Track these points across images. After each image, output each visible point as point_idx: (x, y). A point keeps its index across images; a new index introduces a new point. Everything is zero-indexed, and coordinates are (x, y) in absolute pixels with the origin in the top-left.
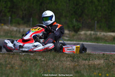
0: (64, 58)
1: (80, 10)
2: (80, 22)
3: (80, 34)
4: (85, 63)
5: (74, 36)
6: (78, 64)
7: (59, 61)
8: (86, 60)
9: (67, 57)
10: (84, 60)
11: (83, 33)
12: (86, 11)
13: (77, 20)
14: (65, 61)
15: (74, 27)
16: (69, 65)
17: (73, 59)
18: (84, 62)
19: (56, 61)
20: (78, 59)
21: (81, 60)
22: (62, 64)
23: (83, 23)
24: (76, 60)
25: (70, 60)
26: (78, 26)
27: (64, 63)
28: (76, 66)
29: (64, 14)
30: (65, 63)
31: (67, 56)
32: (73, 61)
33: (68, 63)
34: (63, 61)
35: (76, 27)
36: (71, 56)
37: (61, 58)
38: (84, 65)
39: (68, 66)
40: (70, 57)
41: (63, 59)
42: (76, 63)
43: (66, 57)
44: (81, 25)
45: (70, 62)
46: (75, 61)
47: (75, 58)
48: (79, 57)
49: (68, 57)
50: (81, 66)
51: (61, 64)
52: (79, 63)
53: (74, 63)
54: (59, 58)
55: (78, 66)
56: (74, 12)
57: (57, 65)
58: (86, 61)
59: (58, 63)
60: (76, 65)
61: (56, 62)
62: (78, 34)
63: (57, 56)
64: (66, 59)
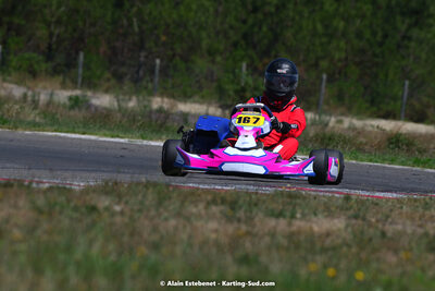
0: (196, 206)
1: (265, 29)
4: (275, 228)
6: (250, 229)
7: (178, 215)
8: (280, 215)
9: (208, 203)
10: (272, 215)
12: (289, 34)
14: (199, 216)
16: (216, 231)
17: (233, 208)
18: (272, 222)
19: (166, 214)
20: (251, 212)
21: (261, 215)
22: (188, 229)
24: (241, 214)
25: (218, 215)
27: (195, 223)
28: (241, 237)
29: (205, 44)
30: (199, 224)
31: (209, 198)
32: (230, 219)
33: (213, 225)
34: (193, 219)
36: (223, 201)
37: (186, 204)
38: (273, 235)
39: (213, 236)
40: (219, 201)
41: (194, 210)
42: (244, 228)
43: (205, 204)
45: (220, 224)
46: (239, 220)
47: (240, 207)
48: (256, 205)
49: (214, 202)
50: (261, 238)
51: (185, 226)
52: (254, 227)
53: (236, 224)
54: (178, 204)
55: (248, 238)
56: (245, 36)
57: (171, 230)
58: (281, 220)
59: (173, 222)
60: (241, 233)
61: (166, 219)
63: (170, 198)
64: (203, 212)
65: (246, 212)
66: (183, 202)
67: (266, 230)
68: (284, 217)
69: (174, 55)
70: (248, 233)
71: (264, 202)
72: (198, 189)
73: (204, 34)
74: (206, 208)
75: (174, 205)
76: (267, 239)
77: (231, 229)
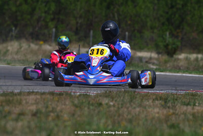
0: (148, 101)
1: (177, 16)
2: (177, 37)
3: (178, 59)
4: (186, 110)
5: (166, 62)
6: (174, 111)
7: (140, 106)
8: (188, 104)
9: (154, 100)
10: (184, 105)
11: (182, 56)
12: (188, 18)
13: (172, 35)
14: (150, 106)
15: (166, 46)
16: (158, 113)
17: (166, 102)
18: (185, 108)
19: (134, 106)
20: (174, 103)
21: (179, 105)
22: (145, 112)
23: (182, 39)
24: (169, 104)
25: (159, 105)
26: (174, 44)
27: (148, 110)
28: (170, 115)
29: (149, 24)
30: (150, 110)
31: (154, 97)
32: (164, 107)
33: (156, 110)
34: (147, 107)
35: (170, 47)
36: (161, 98)
37: (144, 100)
38: (185, 114)
39: (157, 115)
40: (159, 99)
41: (147, 103)
42: (171, 111)
43: (152, 100)
44: (179, 44)
45: (160, 109)
46: (169, 107)
47: (169, 101)
48: (176, 100)
49: (157, 99)
50: (180, 115)
51: (143, 111)
52: (176, 110)
53: (167, 109)
54: (140, 100)
55: (174, 116)
56: (168, 20)
57: (137, 113)
58: (189, 107)
59: (138, 109)
60: (170, 113)
61: (135, 108)
62: (173, 59)
63: (136, 98)
64: (152, 104)
65: (172, 103)
66: (142, 100)
67: (182, 112)
68: (190, 105)
69: (134, 30)
70: (174, 113)
71: (180, 98)
72: (149, 93)
73: (148, 20)
74: (153, 102)
75: (138, 101)
76: (182, 116)
77: (165, 112)
